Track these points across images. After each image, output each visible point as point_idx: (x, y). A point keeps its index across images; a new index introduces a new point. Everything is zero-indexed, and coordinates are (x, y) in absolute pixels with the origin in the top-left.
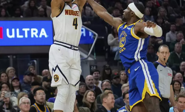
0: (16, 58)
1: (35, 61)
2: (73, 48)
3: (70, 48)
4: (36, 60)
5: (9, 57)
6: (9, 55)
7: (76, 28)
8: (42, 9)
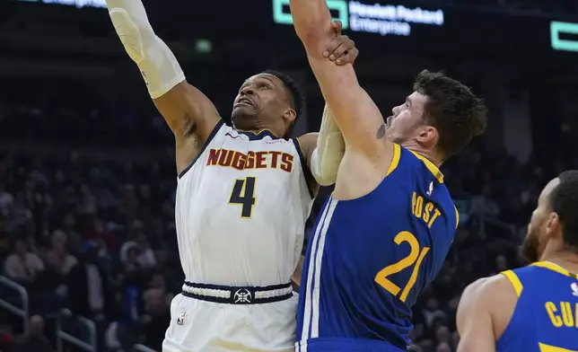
2: (241, 296)
3: (231, 300)
7: (246, 213)
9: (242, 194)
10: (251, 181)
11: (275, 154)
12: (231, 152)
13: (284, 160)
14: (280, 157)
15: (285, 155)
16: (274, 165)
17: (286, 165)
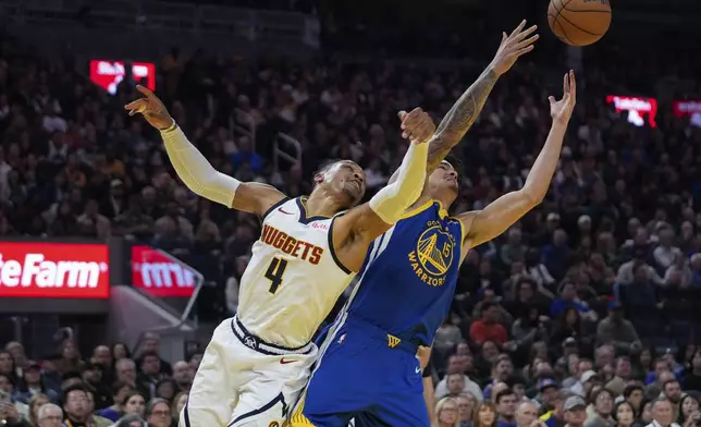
0: (30, 322)
1: (69, 330)
2: (248, 341)
3: (243, 342)
4: (72, 328)
5: (14, 319)
6: (14, 314)
8: (88, 222)
9: (274, 273)
10: (284, 263)
11: (308, 246)
12: (277, 231)
13: (314, 253)
14: (311, 250)
15: (316, 249)
16: (304, 257)
17: (315, 257)
